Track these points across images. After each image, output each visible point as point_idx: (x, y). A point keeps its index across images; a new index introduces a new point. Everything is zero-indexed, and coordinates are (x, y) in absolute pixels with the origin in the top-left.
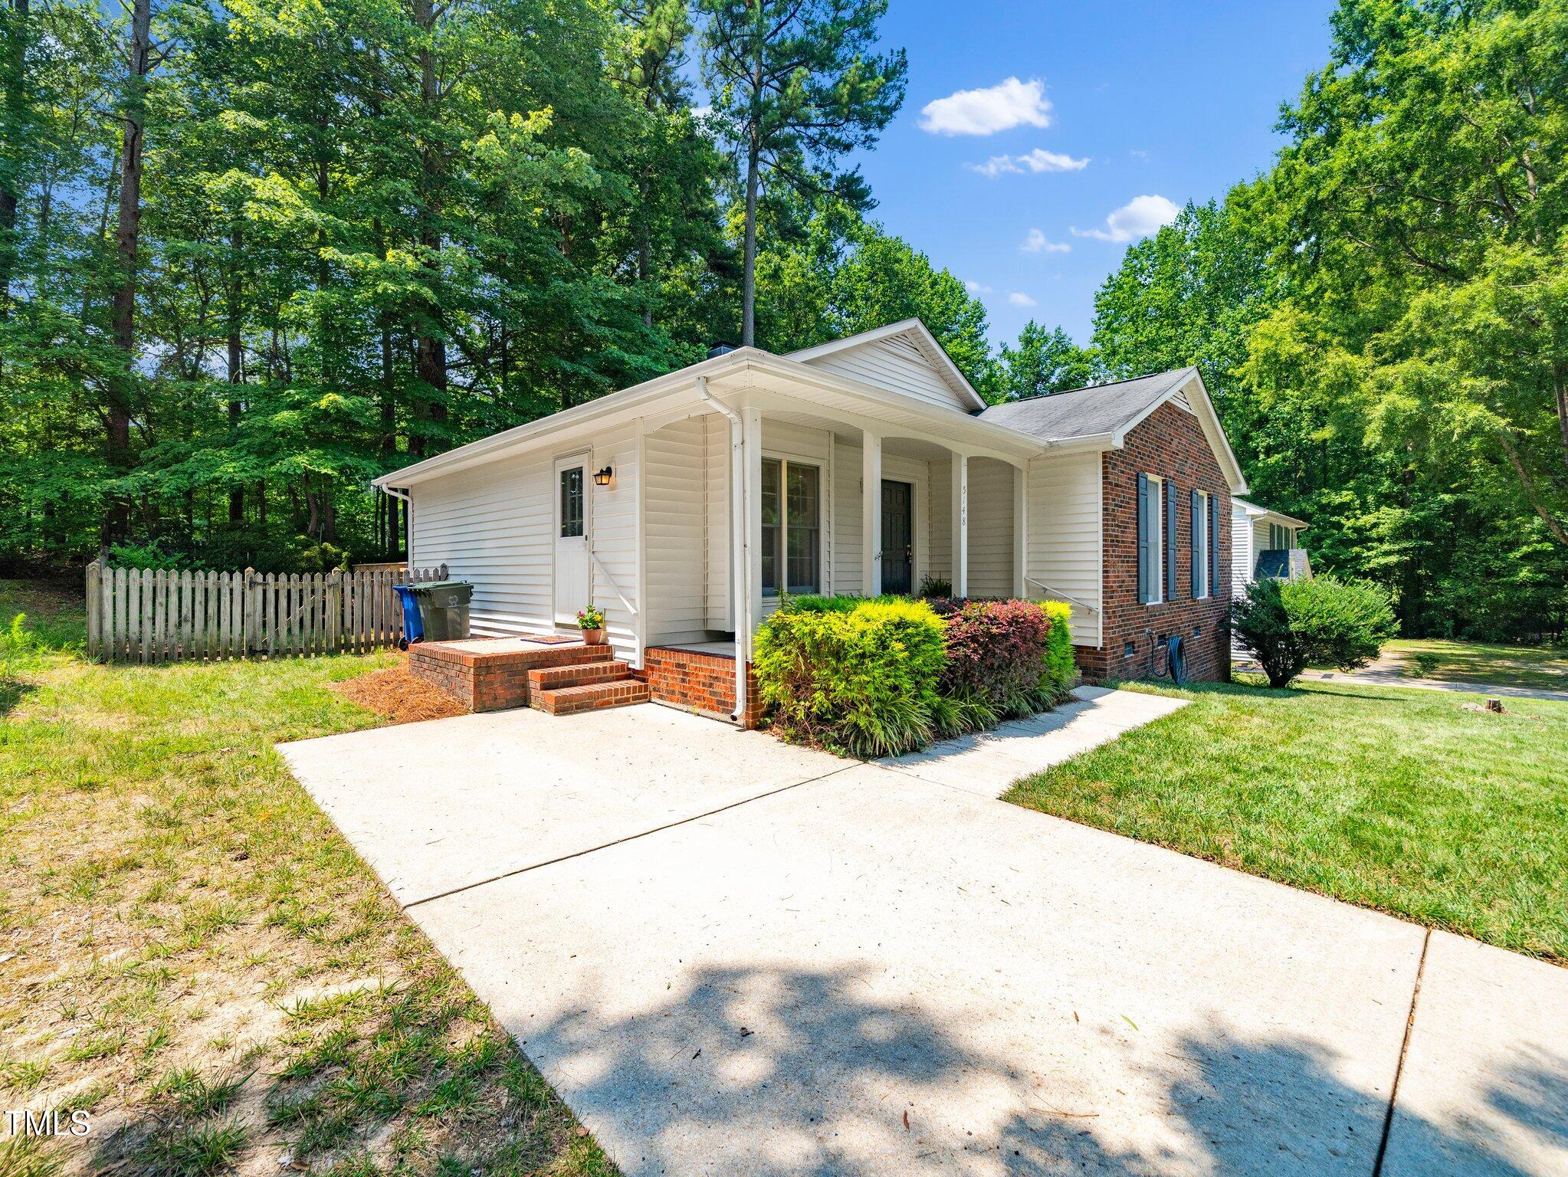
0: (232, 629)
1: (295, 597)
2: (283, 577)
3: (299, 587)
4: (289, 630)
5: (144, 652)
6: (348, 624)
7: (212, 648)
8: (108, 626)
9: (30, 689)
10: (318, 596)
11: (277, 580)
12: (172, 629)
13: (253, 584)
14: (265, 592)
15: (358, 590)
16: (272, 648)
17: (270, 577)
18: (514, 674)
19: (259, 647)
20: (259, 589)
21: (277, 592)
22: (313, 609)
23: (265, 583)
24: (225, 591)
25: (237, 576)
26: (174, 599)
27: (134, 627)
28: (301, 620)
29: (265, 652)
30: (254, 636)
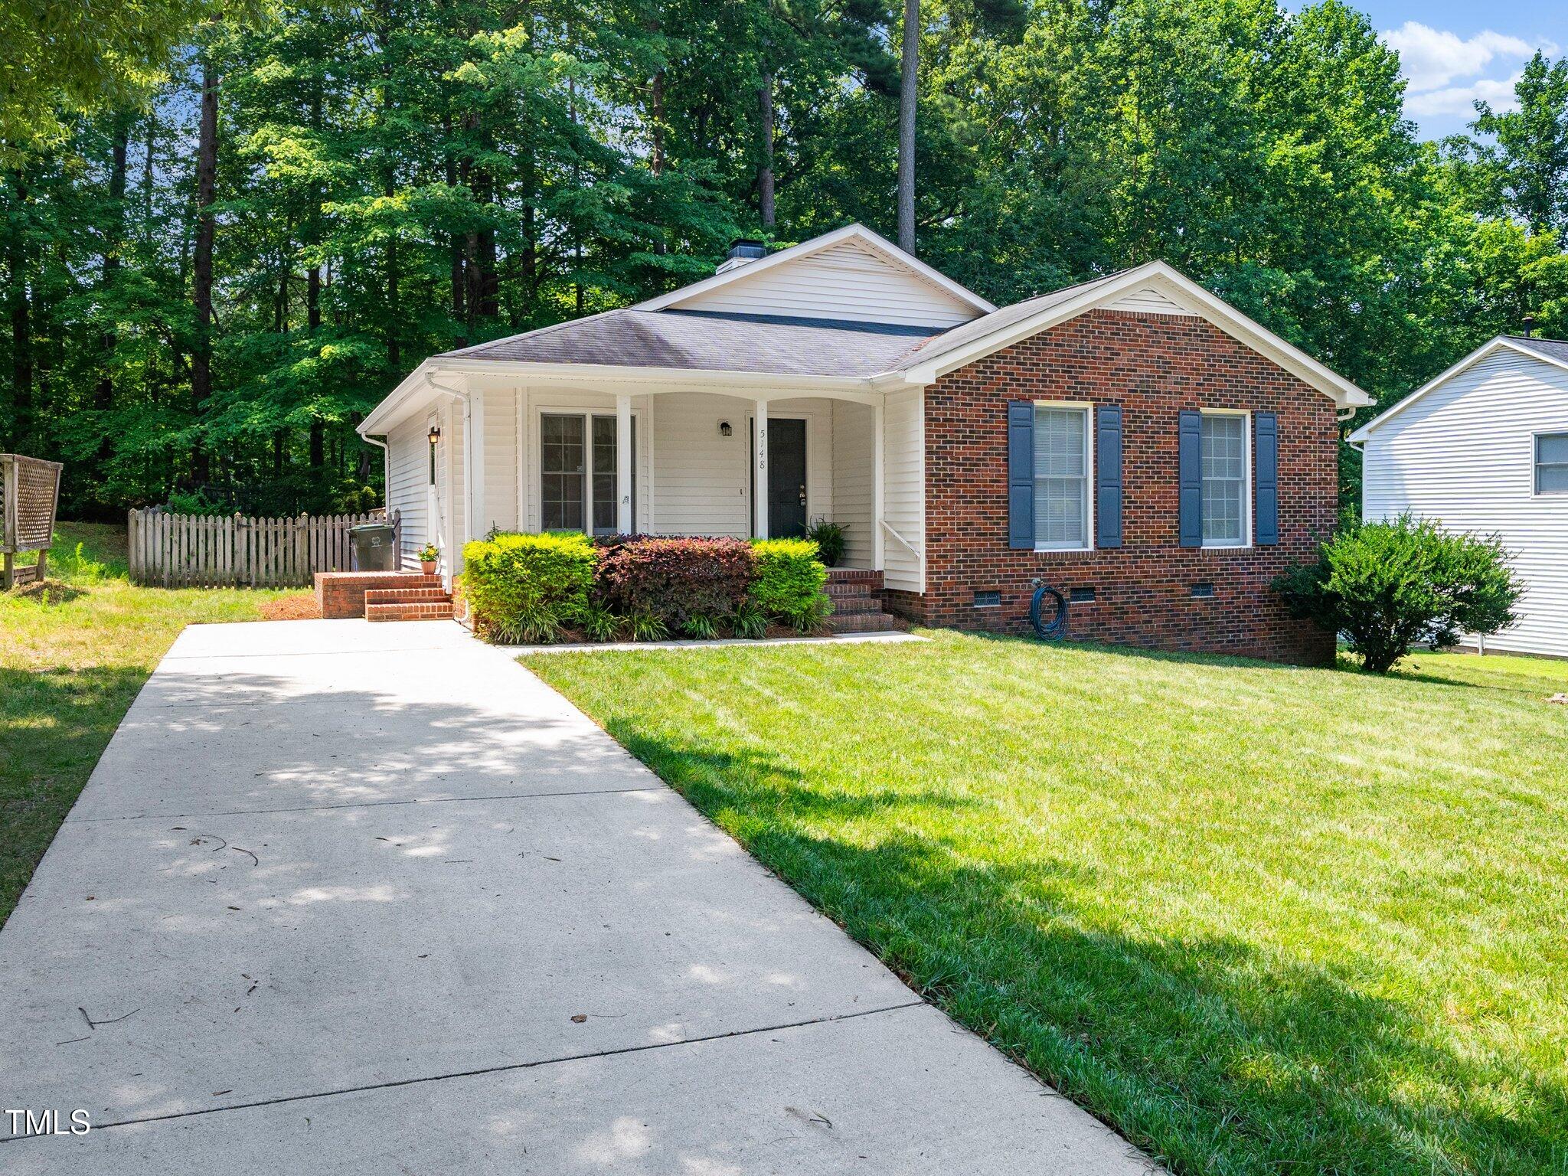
0: (223, 563)
1: (271, 537)
2: (262, 520)
3: (274, 530)
4: (267, 566)
5: (165, 577)
6: (313, 562)
7: (210, 578)
8: (142, 558)
9: (84, 593)
10: (290, 538)
11: (257, 523)
12: (184, 562)
13: (240, 526)
14: (248, 532)
15: (321, 533)
16: (254, 581)
17: (253, 520)
18: (355, 592)
19: (244, 579)
20: (244, 531)
21: (257, 533)
22: (285, 548)
23: (248, 526)
24: (220, 532)
25: (228, 519)
26: (184, 537)
27: (158, 560)
28: (276, 557)
29: (249, 584)
30: (241, 569)
